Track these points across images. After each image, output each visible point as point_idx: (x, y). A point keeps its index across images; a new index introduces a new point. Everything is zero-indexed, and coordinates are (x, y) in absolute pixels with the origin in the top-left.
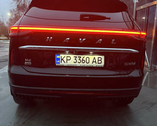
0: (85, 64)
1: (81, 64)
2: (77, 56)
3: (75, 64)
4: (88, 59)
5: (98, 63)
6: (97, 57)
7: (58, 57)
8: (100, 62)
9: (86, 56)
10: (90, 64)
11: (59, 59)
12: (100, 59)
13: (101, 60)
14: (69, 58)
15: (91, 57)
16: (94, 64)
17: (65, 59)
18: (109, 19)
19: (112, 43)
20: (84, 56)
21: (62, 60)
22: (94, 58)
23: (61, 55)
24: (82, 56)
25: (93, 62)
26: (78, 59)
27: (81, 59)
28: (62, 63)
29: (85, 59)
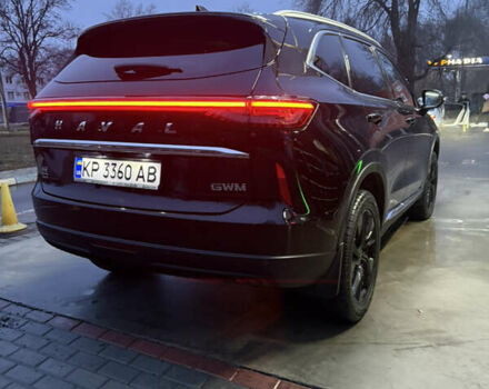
0: (123, 182)
1: (116, 181)
2: (110, 162)
3: (104, 179)
4: (128, 169)
5: (149, 181)
6: (146, 166)
8: (152, 177)
9: (126, 163)
10: (133, 182)
11: (79, 168)
12: (152, 171)
13: (153, 174)
14: (95, 167)
16: (141, 183)
17: (89, 169)
19: (167, 131)
20: (121, 162)
21: (85, 169)
22: (141, 168)
23: (84, 159)
24: (119, 163)
25: (139, 177)
26: (111, 167)
27: (117, 169)
28: (85, 177)
29: (123, 169)
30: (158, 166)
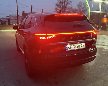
0: (78, 48)
1: (77, 48)
2: (75, 45)
3: (74, 49)
4: (79, 45)
6: (82, 44)
7: (66, 46)
8: (84, 46)
9: (78, 44)
10: (80, 48)
11: (67, 48)
12: (84, 45)
14: (71, 47)
15: (80, 44)
16: (82, 48)
18: (84, 25)
20: (77, 44)
21: (68, 48)
23: (68, 46)
24: (76, 45)
25: (81, 46)
26: (75, 46)
28: (69, 49)
29: (78, 46)
30: (84, 44)
